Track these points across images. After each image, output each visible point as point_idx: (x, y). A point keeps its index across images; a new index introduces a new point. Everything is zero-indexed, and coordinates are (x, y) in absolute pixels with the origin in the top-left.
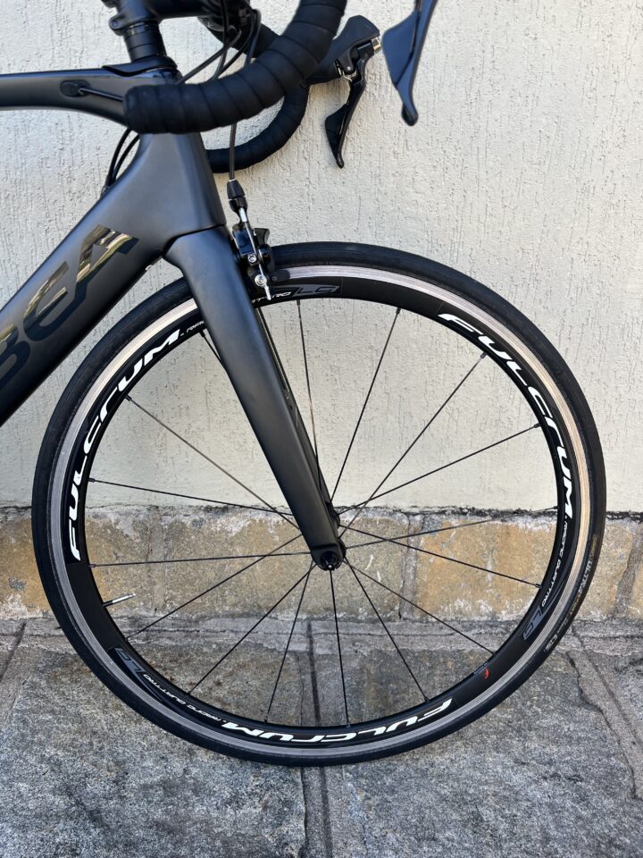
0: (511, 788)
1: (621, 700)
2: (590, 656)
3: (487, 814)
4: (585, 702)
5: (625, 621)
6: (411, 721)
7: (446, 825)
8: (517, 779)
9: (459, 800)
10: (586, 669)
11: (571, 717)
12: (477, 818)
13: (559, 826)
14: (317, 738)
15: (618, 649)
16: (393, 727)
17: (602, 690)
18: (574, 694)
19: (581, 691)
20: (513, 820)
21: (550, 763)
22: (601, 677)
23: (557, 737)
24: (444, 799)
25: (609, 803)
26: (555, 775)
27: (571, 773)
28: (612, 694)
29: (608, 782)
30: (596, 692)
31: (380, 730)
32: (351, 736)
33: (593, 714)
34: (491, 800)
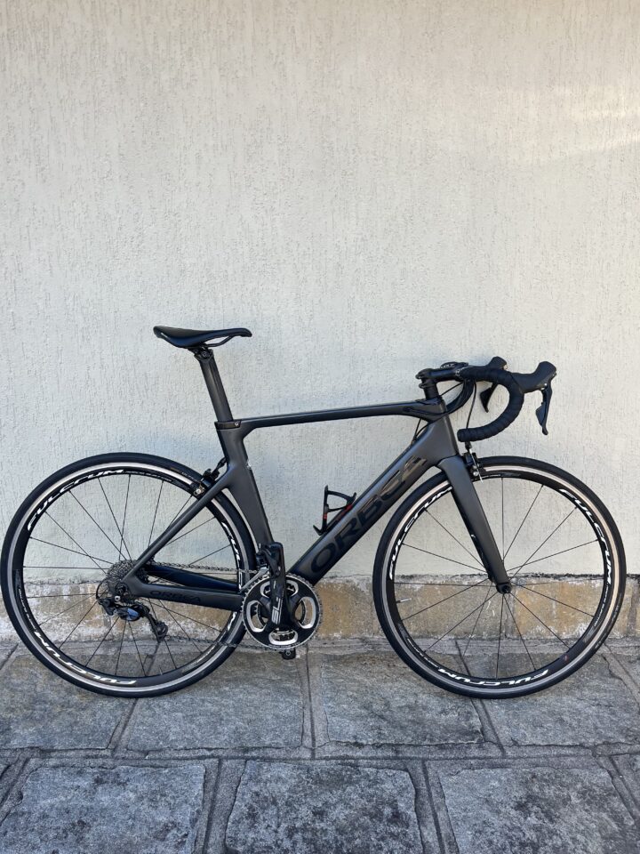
0: (577, 710)
1: (632, 675)
2: (615, 656)
3: (566, 718)
4: (612, 676)
5: (635, 638)
6: (528, 679)
7: (547, 722)
8: (579, 706)
9: (552, 713)
10: (613, 662)
11: (605, 682)
12: (562, 721)
13: (602, 723)
14: (481, 683)
15: (631, 652)
16: (518, 682)
17: (621, 669)
18: (607, 672)
19: (610, 671)
20: (579, 721)
21: (596, 700)
22: (622, 666)
23: (598, 689)
24: (544, 713)
25: (626, 715)
26: (598, 705)
27: (607, 704)
28: (627, 673)
29: (626, 707)
30: (618, 671)
31: (512, 682)
32: (498, 684)
33: (617, 681)
34: (567, 714)
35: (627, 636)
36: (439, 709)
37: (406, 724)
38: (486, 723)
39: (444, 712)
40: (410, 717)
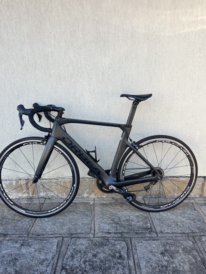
0: (183, 221)
1: (202, 209)
2: (196, 203)
3: (179, 224)
4: (195, 210)
5: (203, 197)
7: (172, 225)
8: (184, 220)
9: (174, 222)
10: (195, 205)
11: (193, 212)
12: (177, 225)
13: (191, 225)
15: (202, 202)
17: (198, 208)
18: (193, 209)
19: (194, 208)
20: (183, 225)
21: (189, 218)
22: (198, 206)
23: (190, 214)
24: (172, 222)
25: (199, 223)
26: (190, 219)
27: (193, 219)
28: (200, 209)
29: (199, 220)
33: (197, 211)
34: (179, 222)
35: (201, 197)
36: (137, 221)
37: (125, 226)
38: (152, 225)
39: (138, 222)
40: (127, 224)
